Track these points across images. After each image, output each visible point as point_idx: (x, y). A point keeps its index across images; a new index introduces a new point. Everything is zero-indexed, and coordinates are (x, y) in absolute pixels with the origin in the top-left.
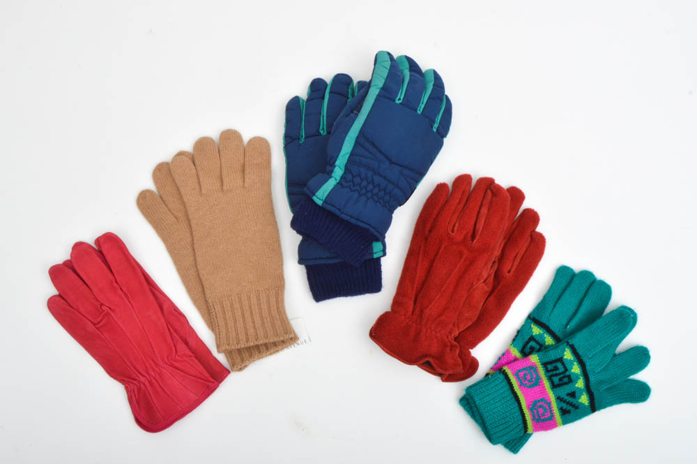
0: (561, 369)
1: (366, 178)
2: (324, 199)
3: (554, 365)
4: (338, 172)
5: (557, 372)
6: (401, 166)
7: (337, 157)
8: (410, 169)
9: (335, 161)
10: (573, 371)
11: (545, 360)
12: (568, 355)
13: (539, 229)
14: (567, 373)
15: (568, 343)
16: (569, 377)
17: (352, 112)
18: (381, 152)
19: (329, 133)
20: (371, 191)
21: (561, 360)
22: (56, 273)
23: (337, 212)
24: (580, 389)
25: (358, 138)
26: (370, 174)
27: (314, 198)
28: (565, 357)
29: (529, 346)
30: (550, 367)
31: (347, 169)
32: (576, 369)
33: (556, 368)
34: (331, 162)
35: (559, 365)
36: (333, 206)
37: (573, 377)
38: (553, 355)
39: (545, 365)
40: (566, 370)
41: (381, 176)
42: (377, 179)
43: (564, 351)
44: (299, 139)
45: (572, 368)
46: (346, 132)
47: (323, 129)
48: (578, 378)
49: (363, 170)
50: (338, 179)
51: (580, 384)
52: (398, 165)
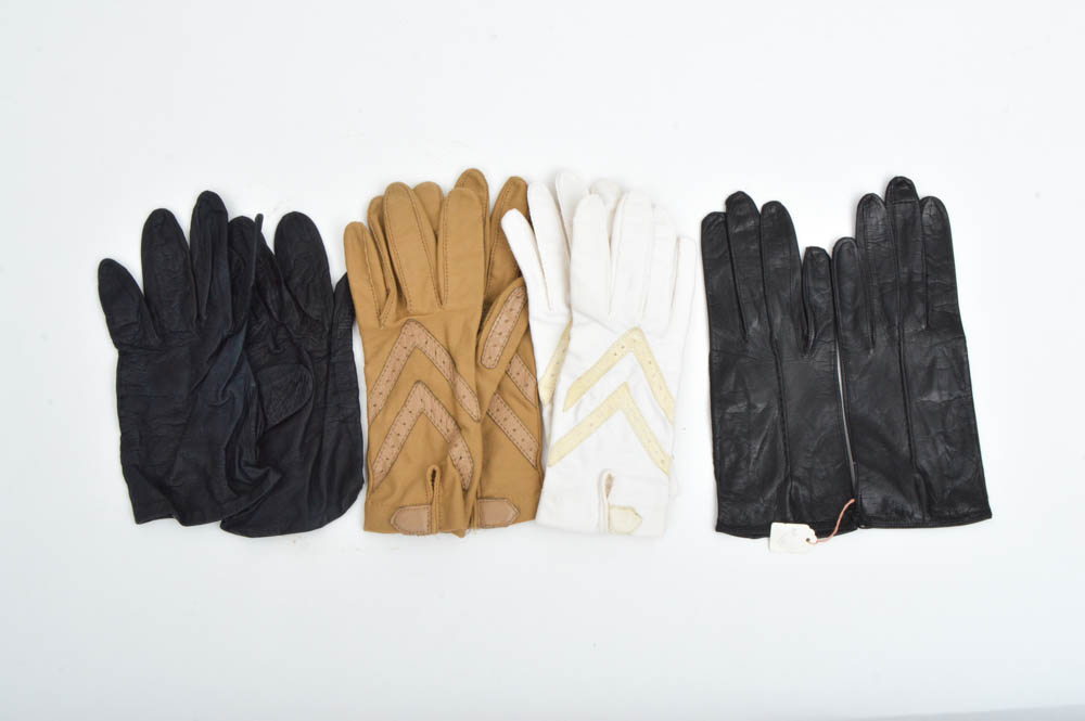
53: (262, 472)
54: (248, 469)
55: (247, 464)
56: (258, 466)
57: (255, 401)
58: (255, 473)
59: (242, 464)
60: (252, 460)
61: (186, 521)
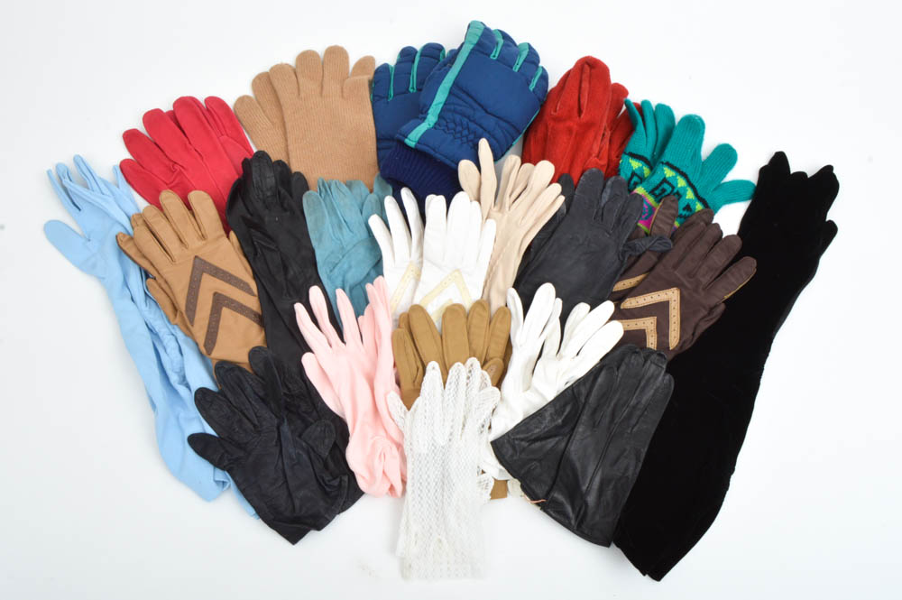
0: (669, 189)
1: (461, 124)
2: (417, 139)
3: (661, 188)
4: (432, 118)
5: (666, 193)
6: (498, 117)
7: (431, 105)
8: (506, 121)
9: (428, 109)
10: (679, 186)
11: (651, 188)
12: (669, 173)
13: (613, 80)
14: (675, 191)
15: (663, 163)
16: (678, 193)
17: (445, 65)
18: (476, 101)
19: (419, 90)
20: (467, 136)
21: (665, 180)
22: (131, 138)
23: (432, 152)
24: (692, 200)
25: (451, 88)
26: (465, 121)
27: (407, 141)
28: (667, 176)
29: (632, 182)
30: (657, 192)
31: (441, 116)
32: (681, 183)
33: (664, 190)
34: (425, 109)
35: (665, 186)
36: (428, 146)
37: (681, 192)
38: (656, 180)
39: (652, 192)
40: (673, 188)
41: (476, 123)
42: (473, 126)
43: (663, 170)
44: (387, 98)
45: (677, 184)
46: (439, 83)
47: (413, 88)
48: (685, 191)
49: (458, 117)
50: (432, 124)
51: (690, 195)
52: (494, 116)
53: (338, 480)
54: (331, 483)
55: (329, 481)
56: (334, 479)
57: (311, 450)
58: (336, 483)
59: (327, 483)
60: (330, 478)
61: (319, 527)
